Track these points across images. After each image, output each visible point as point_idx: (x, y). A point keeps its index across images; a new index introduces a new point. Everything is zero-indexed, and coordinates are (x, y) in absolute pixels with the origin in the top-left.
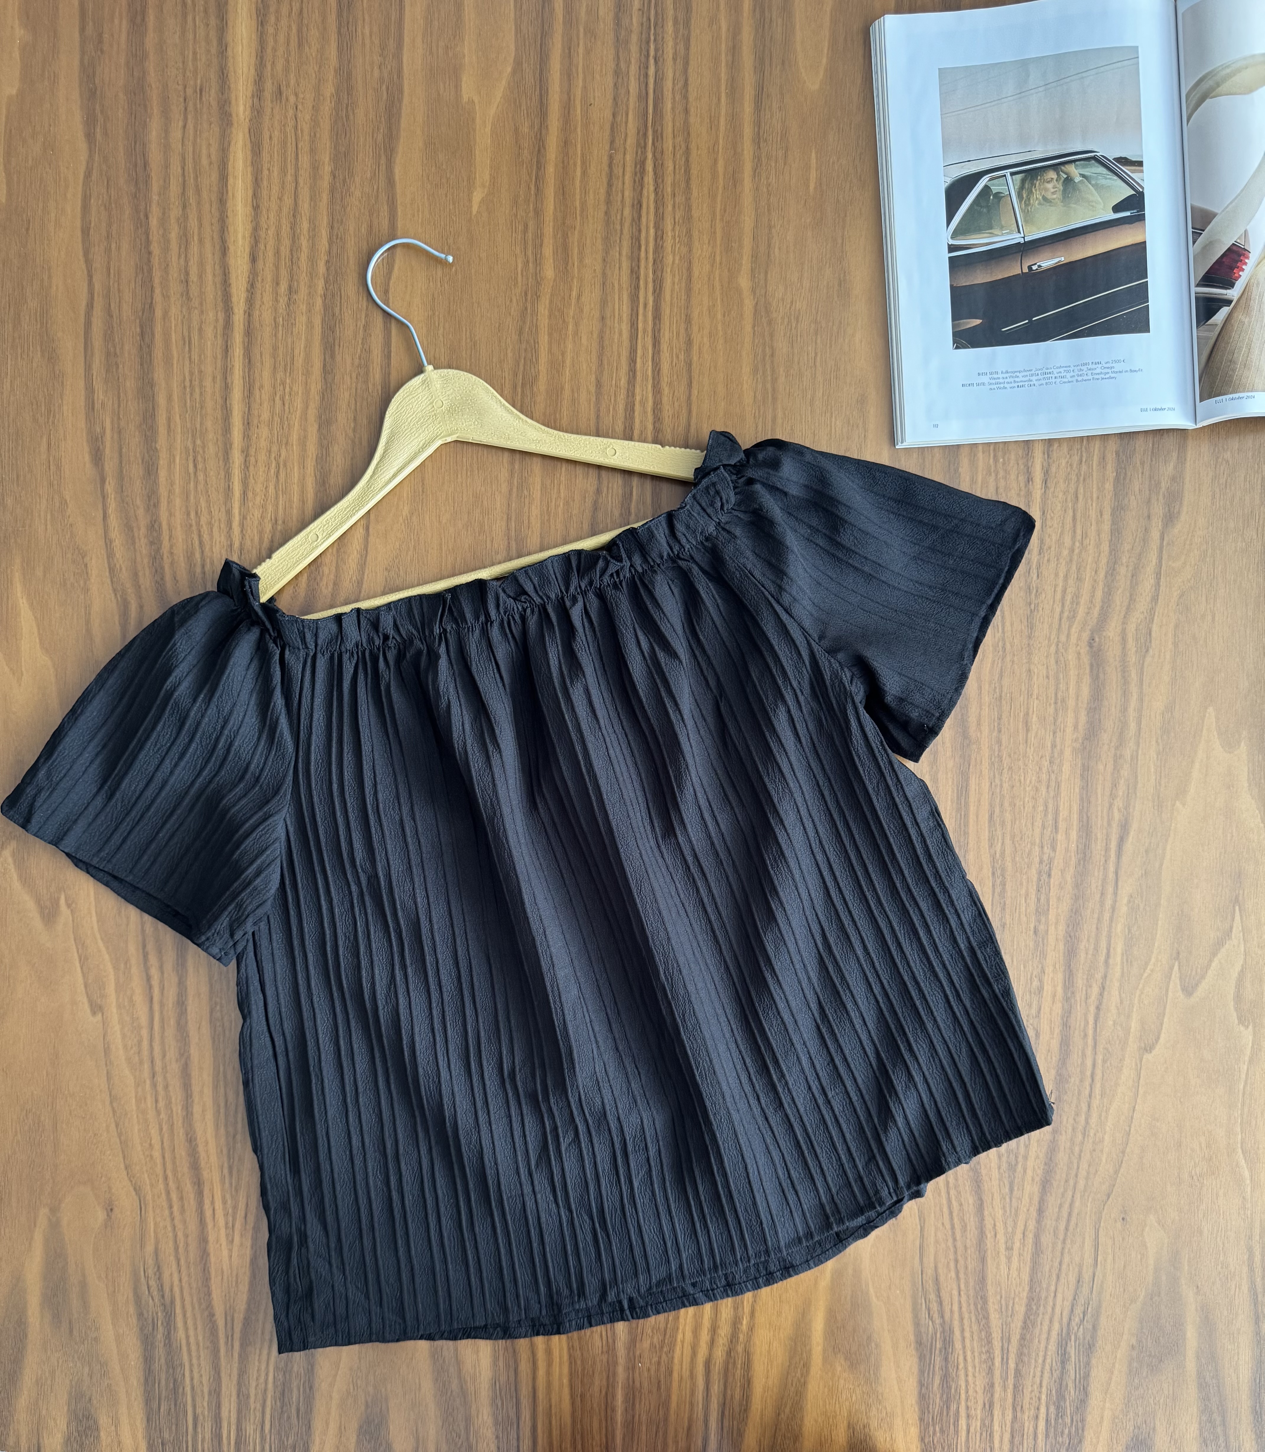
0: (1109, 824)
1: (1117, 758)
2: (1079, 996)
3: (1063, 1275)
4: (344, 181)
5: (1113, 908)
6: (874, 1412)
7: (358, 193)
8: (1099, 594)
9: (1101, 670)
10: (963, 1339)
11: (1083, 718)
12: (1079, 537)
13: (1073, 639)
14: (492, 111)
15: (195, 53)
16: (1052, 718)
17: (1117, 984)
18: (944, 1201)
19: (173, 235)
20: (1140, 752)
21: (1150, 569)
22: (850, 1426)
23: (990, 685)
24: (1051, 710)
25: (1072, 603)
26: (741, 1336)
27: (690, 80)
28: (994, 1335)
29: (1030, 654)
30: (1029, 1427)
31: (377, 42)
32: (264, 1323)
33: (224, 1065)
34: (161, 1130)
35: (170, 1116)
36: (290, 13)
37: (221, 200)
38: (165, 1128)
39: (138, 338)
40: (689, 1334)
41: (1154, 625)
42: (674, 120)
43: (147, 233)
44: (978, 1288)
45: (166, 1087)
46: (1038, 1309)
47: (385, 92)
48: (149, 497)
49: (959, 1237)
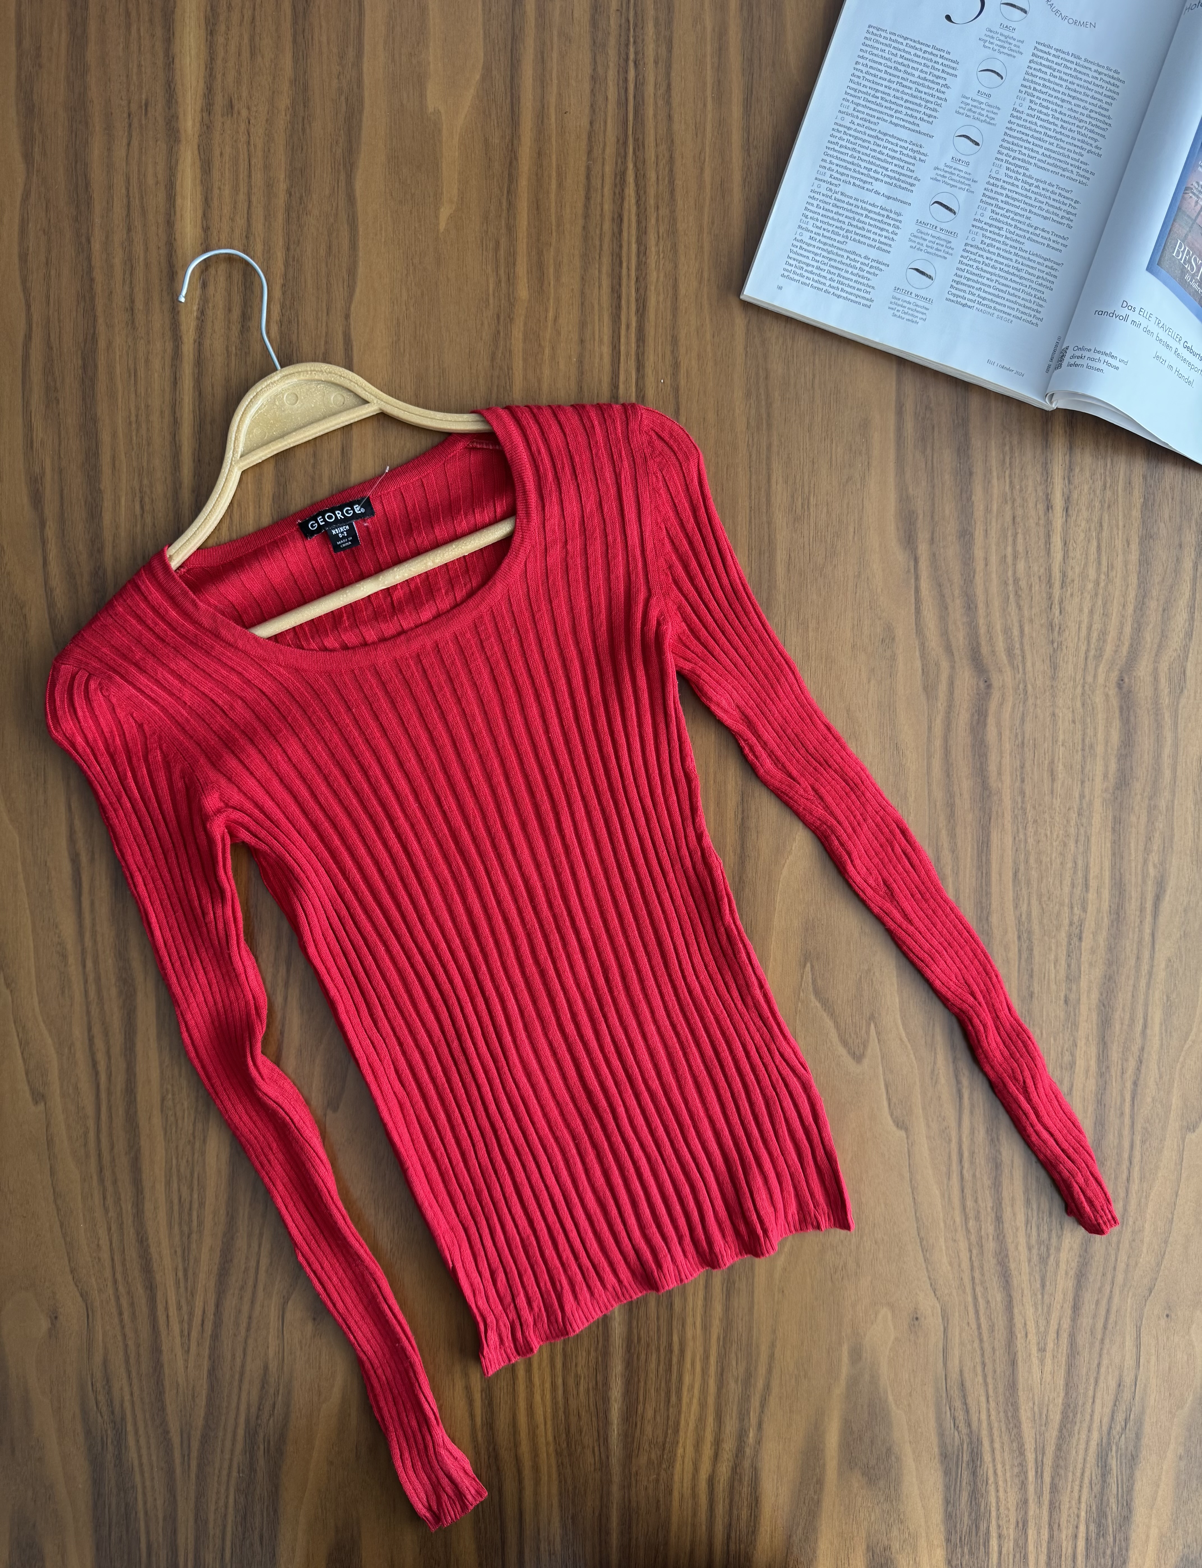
0: (1144, 882)
1: (1152, 809)
2: (1115, 1071)
3: (1102, 1378)
4: (301, 198)
5: (1150, 974)
6: (895, 1533)
7: (316, 212)
8: (1128, 630)
9: (1131, 713)
10: (993, 1450)
11: (1113, 766)
12: (1104, 569)
13: (1101, 679)
14: (461, 121)
15: (139, 66)
16: (1079, 766)
17: (1155, 1056)
18: (970, 1299)
19: (118, 261)
20: (1176, 802)
21: (1183, 602)
22: (871, 1550)
23: (1010, 731)
24: (1078, 757)
25: (1098, 640)
26: (748, 1451)
27: (673, 84)
28: (1027, 1446)
29: (1054, 696)
30: (1066, 1547)
31: (335, 50)
32: (223, 1441)
33: (177, 1158)
34: (109, 1229)
35: (120, 1215)
36: (242, 21)
37: (168, 222)
38: (114, 1227)
39: (80, 371)
40: (690, 1450)
41: (1189, 664)
42: (656, 128)
43: (89, 259)
44: (1008, 1394)
45: (115, 1182)
46: (1075, 1416)
47: (344, 104)
48: (93, 542)
49: (985, 1336)
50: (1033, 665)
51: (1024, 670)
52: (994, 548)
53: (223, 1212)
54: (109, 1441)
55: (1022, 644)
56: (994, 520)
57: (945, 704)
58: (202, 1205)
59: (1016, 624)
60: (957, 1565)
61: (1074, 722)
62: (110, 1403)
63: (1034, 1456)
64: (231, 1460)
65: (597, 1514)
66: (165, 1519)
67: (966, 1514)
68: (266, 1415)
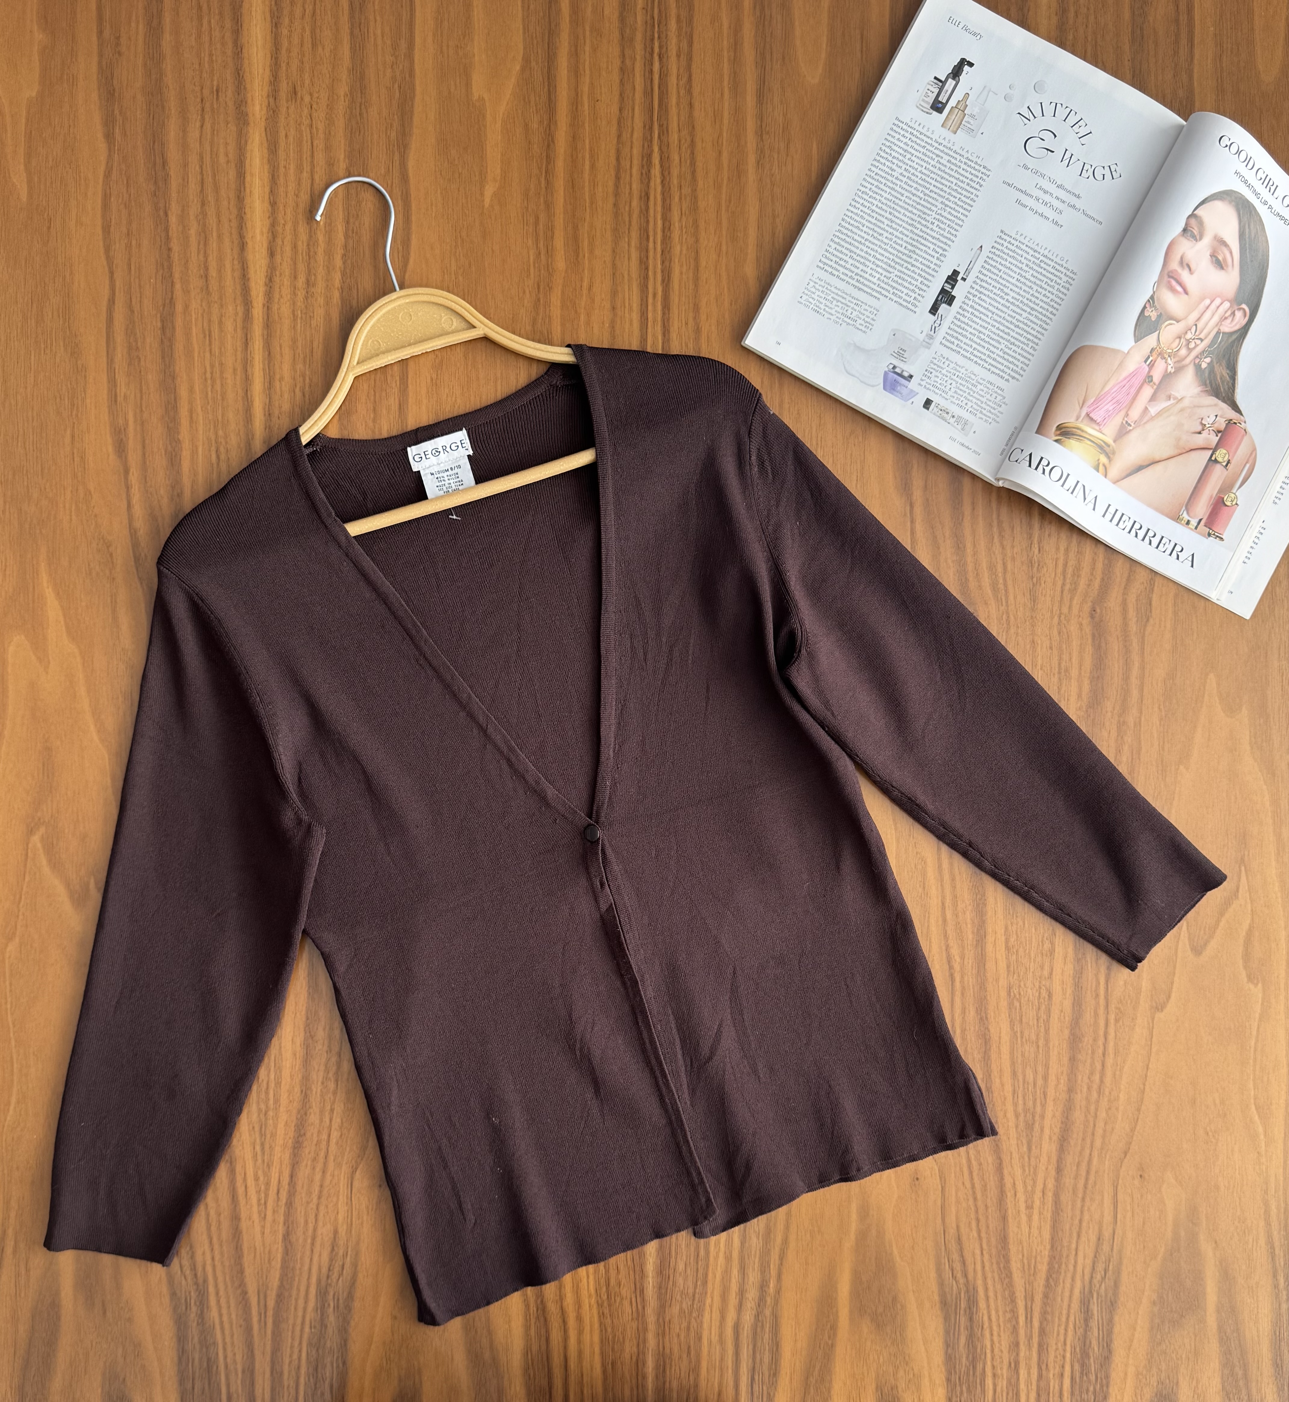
1: (1121, 725)
3: (1083, 1234)
6: (901, 1374)
9: (1103, 640)
10: (987, 1298)
11: (1087, 688)
13: (1076, 610)
14: (502, 108)
18: (964, 1161)
20: (1143, 719)
25: (1073, 576)
26: (769, 1300)
27: (694, 76)
28: (1018, 1294)
29: (1033, 625)
30: (1054, 1385)
31: (389, 42)
32: (296, 1300)
36: (304, 15)
37: (238, 197)
39: (159, 332)
40: (717, 1299)
42: (679, 115)
43: (167, 230)
44: (1000, 1247)
46: (1060, 1267)
47: (397, 91)
48: (173, 488)
49: (979, 1196)
51: (1009, 601)
53: (297, 1091)
54: (193, 1302)
55: (1005, 579)
58: (276, 1085)
59: (1000, 562)
61: (1053, 647)
62: (193, 1267)
63: (1024, 1303)
64: (304, 1317)
65: (634, 1360)
66: (243, 1372)
67: (964, 1356)
68: (335, 1275)
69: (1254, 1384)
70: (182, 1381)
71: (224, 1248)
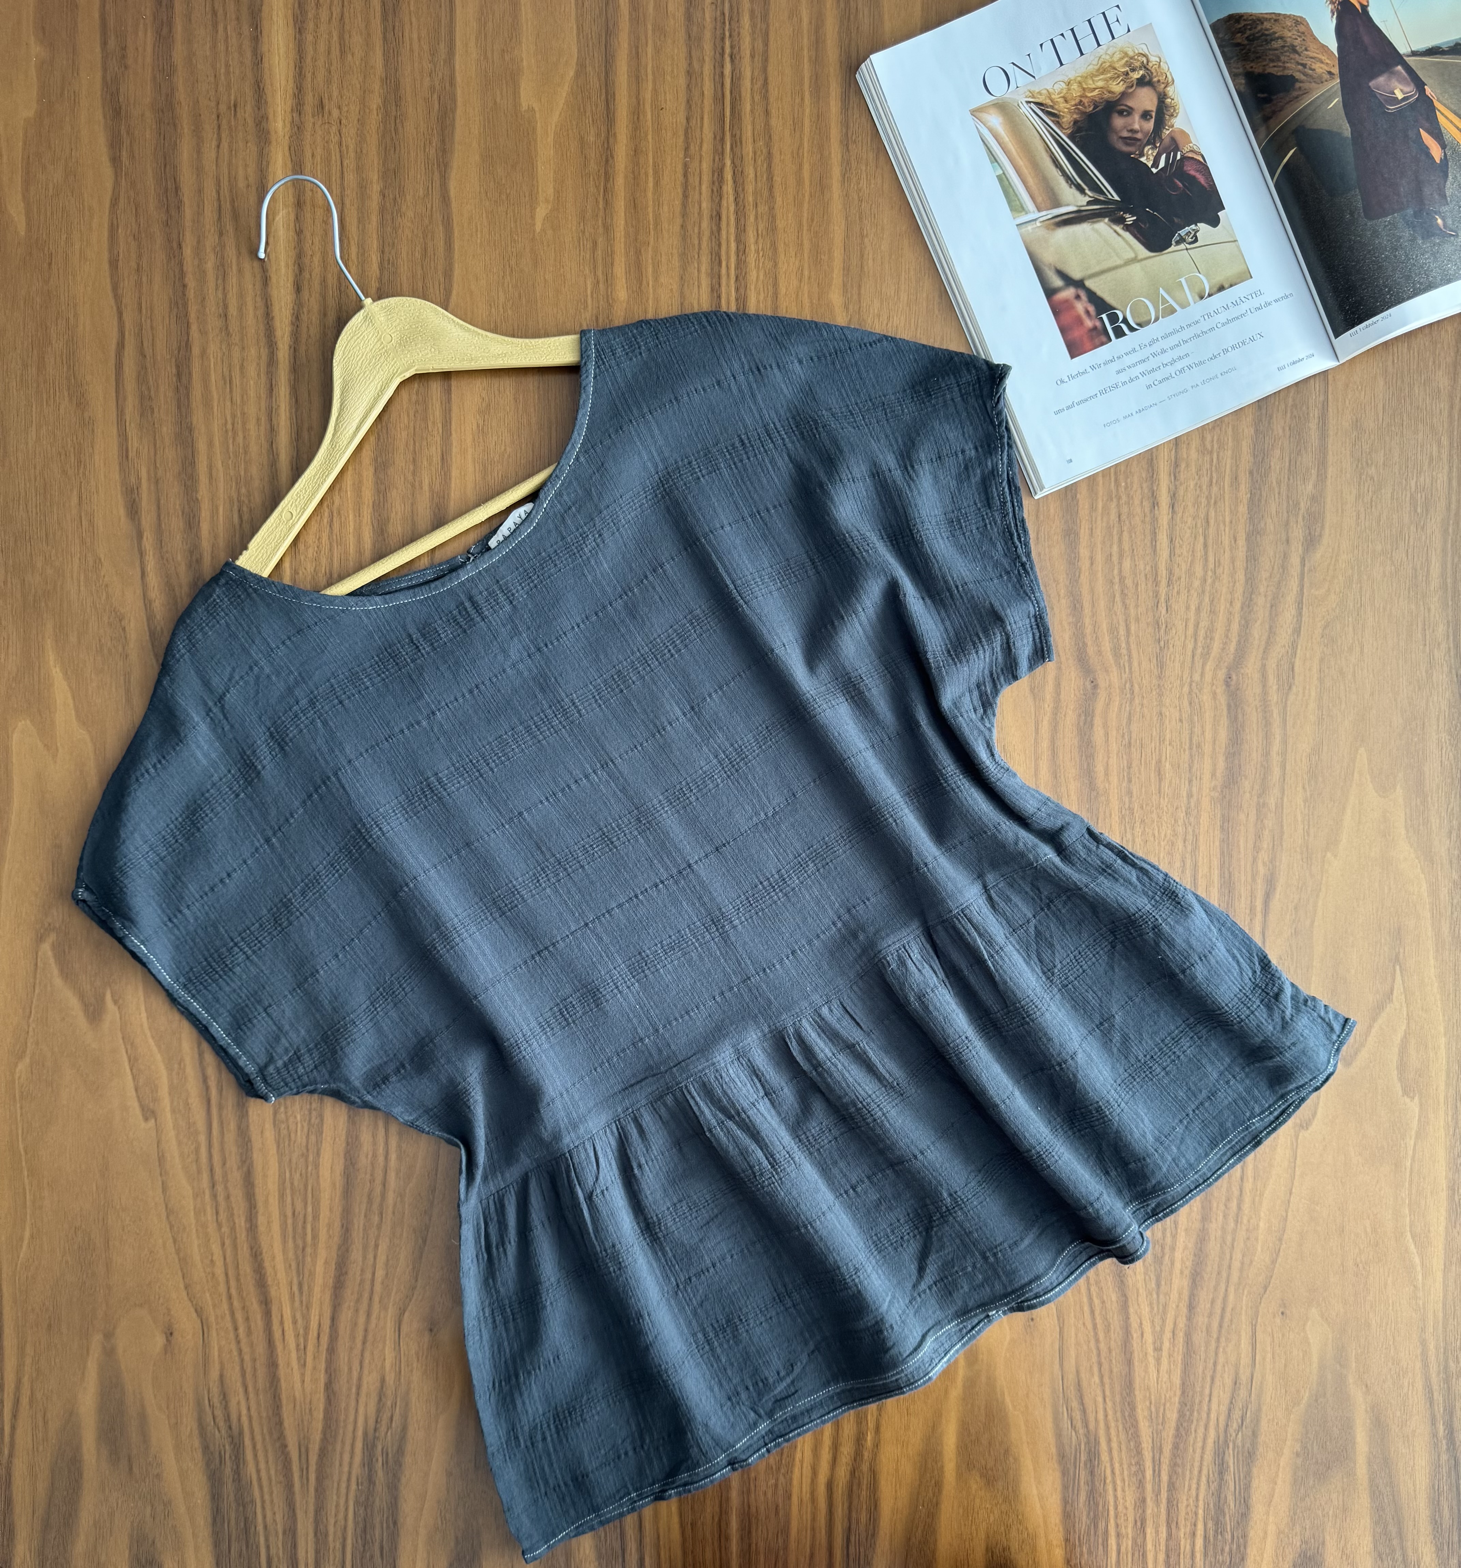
0: (1254, 879)
1: (1261, 807)
3: (1218, 1375)
4: (395, 200)
6: (1014, 1533)
7: (410, 214)
8: (1235, 627)
9: (1239, 710)
10: (1110, 1450)
11: (1221, 764)
12: (1211, 566)
13: (1208, 677)
14: (555, 118)
15: (227, 66)
16: (1186, 765)
18: (1085, 1300)
19: (210, 266)
20: (1285, 800)
21: (1291, 598)
22: (990, 1550)
23: (1118, 730)
24: (1186, 756)
25: (1206, 638)
26: (866, 1454)
27: (770, 79)
28: (1144, 1445)
29: (1160, 695)
30: (1185, 1545)
31: (426, 47)
32: (341, 1455)
33: (290, 1171)
34: (223, 1244)
35: (233, 1229)
36: (331, 18)
38: (228, 1242)
39: (174, 379)
40: (808, 1454)
41: (1297, 660)
42: (753, 123)
43: (181, 264)
44: (1124, 1393)
45: (228, 1197)
46: (1191, 1415)
47: (436, 103)
48: (191, 553)
49: (1101, 1336)
50: (1140, 664)
51: (1130, 669)
52: (1099, 546)
53: (337, 1224)
54: (227, 1456)
55: (1128, 643)
56: (1099, 518)
57: (1052, 705)
58: (316, 1217)
59: (1122, 624)
60: (1075, 1565)
61: (1181, 720)
62: (228, 1418)
63: (1151, 1454)
64: (349, 1474)
65: (716, 1519)
66: (284, 1533)
67: (1085, 1513)
68: (383, 1429)
69: (1409, 1543)
70: (217, 1544)
71: (261, 1397)
